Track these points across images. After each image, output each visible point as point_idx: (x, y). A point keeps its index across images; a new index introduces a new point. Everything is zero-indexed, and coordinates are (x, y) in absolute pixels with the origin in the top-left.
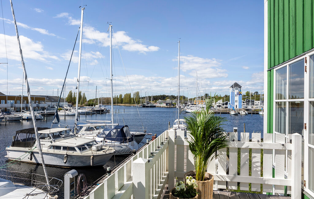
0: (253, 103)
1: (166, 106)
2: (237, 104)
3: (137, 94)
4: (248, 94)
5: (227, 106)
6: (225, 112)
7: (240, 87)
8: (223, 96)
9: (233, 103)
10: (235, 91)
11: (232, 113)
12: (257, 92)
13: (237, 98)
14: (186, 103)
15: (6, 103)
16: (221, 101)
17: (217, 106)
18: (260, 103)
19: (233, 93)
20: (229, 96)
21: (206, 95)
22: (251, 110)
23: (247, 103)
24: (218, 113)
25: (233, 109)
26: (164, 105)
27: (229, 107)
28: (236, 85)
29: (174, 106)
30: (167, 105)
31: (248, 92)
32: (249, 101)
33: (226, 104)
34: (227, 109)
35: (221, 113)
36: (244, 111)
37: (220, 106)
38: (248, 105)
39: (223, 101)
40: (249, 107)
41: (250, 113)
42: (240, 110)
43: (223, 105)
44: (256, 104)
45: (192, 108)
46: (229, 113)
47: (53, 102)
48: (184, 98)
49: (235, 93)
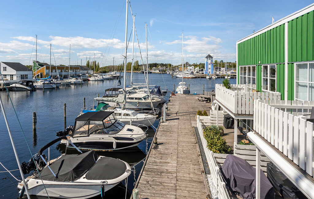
0: (220, 69)
1: (159, 73)
2: (210, 70)
3: (137, 62)
4: (216, 62)
5: (203, 72)
6: (203, 77)
7: (212, 58)
8: (198, 64)
9: (207, 70)
10: (209, 60)
11: (208, 77)
12: (222, 61)
13: (210, 66)
14: (174, 70)
15: (56, 72)
16: (197, 69)
17: (196, 72)
18: (225, 69)
19: (207, 63)
20: (204, 64)
21: (187, 63)
22: (220, 75)
23: (216, 69)
24: (198, 78)
25: (208, 75)
26: (158, 71)
27: (204, 73)
28: (209, 57)
29: (165, 72)
30: (160, 71)
31: (216, 61)
32: (217, 68)
33: (202, 70)
34: (203, 74)
35: (201, 78)
36: (215, 76)
37: (198, 72)
38: (217, 71)
39: (200, 68)
40: (218, 73)
41: (220, 78)
42: (212, 75)
43: (200, 71)
44: (222, 70)
45: (179, 74)
46: (205, 78)
47: (84, 70)
48: (170, 65)
49: (209, 63)
